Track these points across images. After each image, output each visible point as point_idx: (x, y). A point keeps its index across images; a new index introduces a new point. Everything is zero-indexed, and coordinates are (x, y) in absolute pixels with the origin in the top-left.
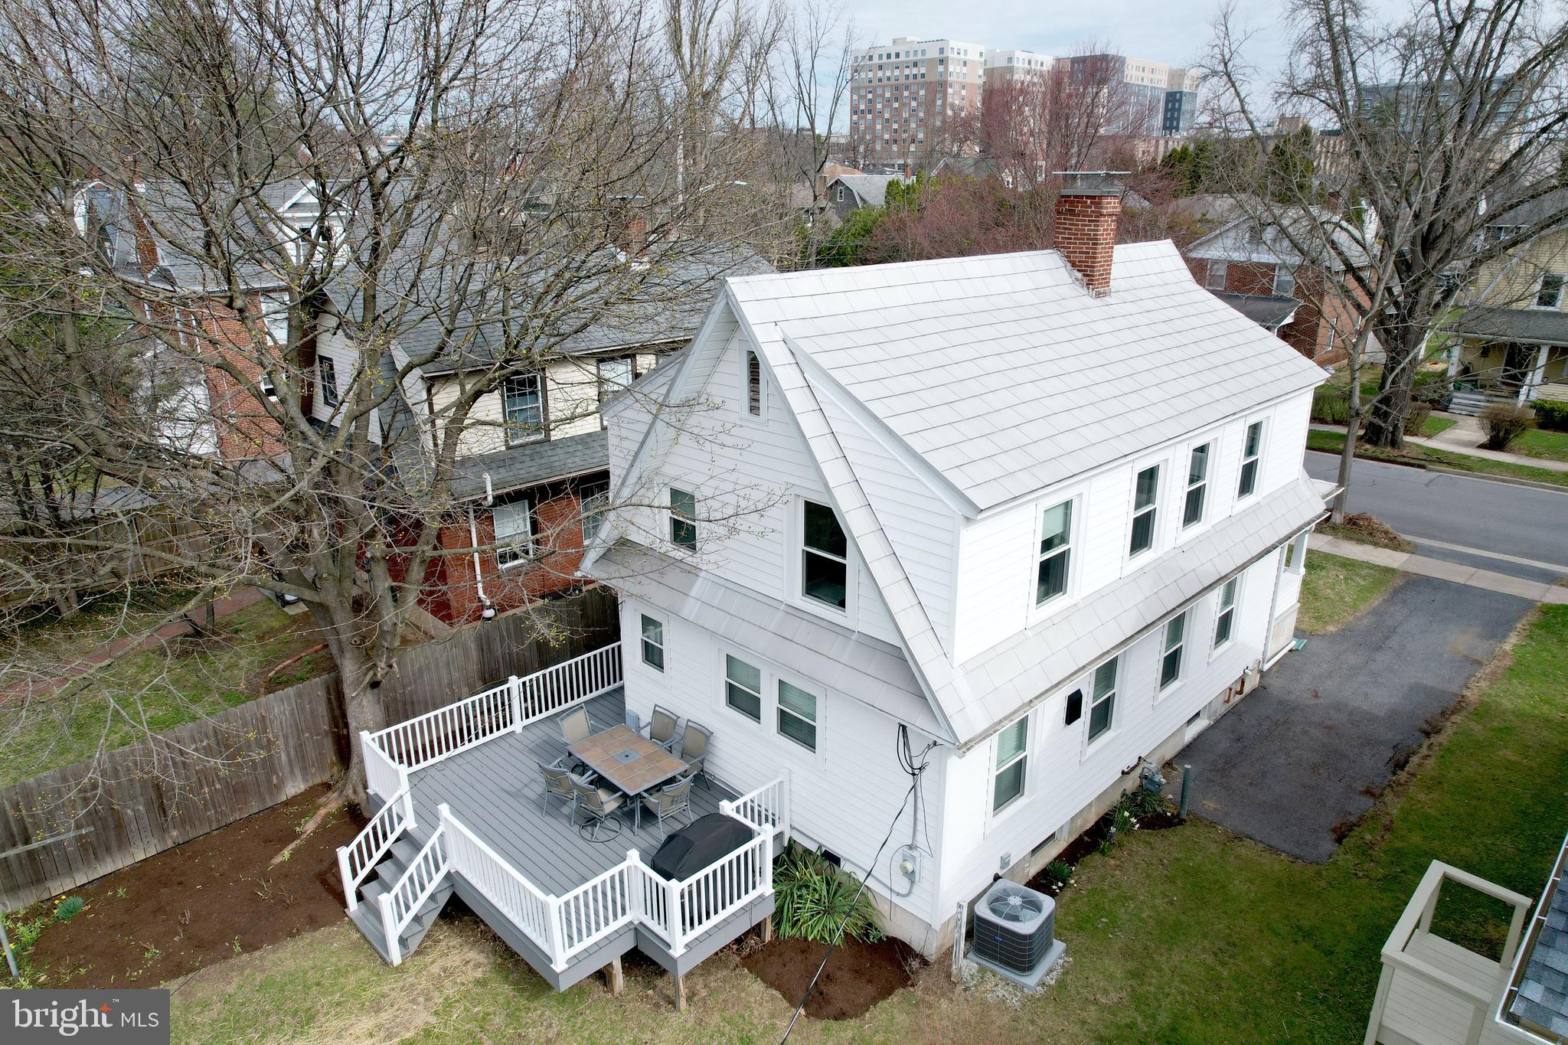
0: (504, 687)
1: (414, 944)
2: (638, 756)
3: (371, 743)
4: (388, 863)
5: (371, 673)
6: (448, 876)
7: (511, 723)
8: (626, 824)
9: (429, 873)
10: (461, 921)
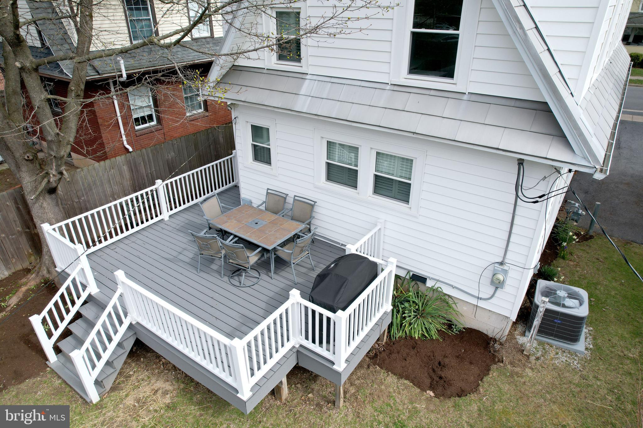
0: (153, 188)
1: (108, 384)
2: (264, 223)
3: (53, 233)
4: (79, 321)
5: (46, 180)
6: (131, 326)
7: (161, 214)
8: (263, 272)
9: (113, 325)
10: (145, 357)
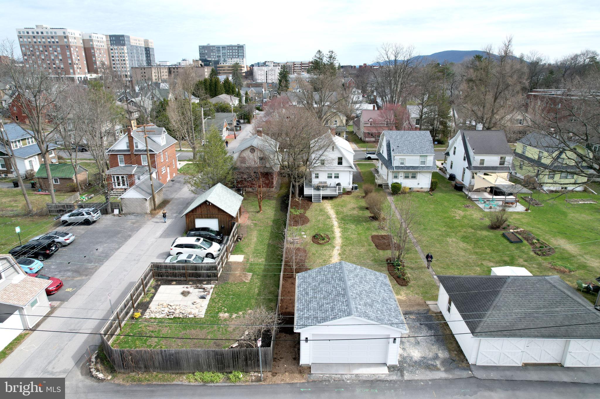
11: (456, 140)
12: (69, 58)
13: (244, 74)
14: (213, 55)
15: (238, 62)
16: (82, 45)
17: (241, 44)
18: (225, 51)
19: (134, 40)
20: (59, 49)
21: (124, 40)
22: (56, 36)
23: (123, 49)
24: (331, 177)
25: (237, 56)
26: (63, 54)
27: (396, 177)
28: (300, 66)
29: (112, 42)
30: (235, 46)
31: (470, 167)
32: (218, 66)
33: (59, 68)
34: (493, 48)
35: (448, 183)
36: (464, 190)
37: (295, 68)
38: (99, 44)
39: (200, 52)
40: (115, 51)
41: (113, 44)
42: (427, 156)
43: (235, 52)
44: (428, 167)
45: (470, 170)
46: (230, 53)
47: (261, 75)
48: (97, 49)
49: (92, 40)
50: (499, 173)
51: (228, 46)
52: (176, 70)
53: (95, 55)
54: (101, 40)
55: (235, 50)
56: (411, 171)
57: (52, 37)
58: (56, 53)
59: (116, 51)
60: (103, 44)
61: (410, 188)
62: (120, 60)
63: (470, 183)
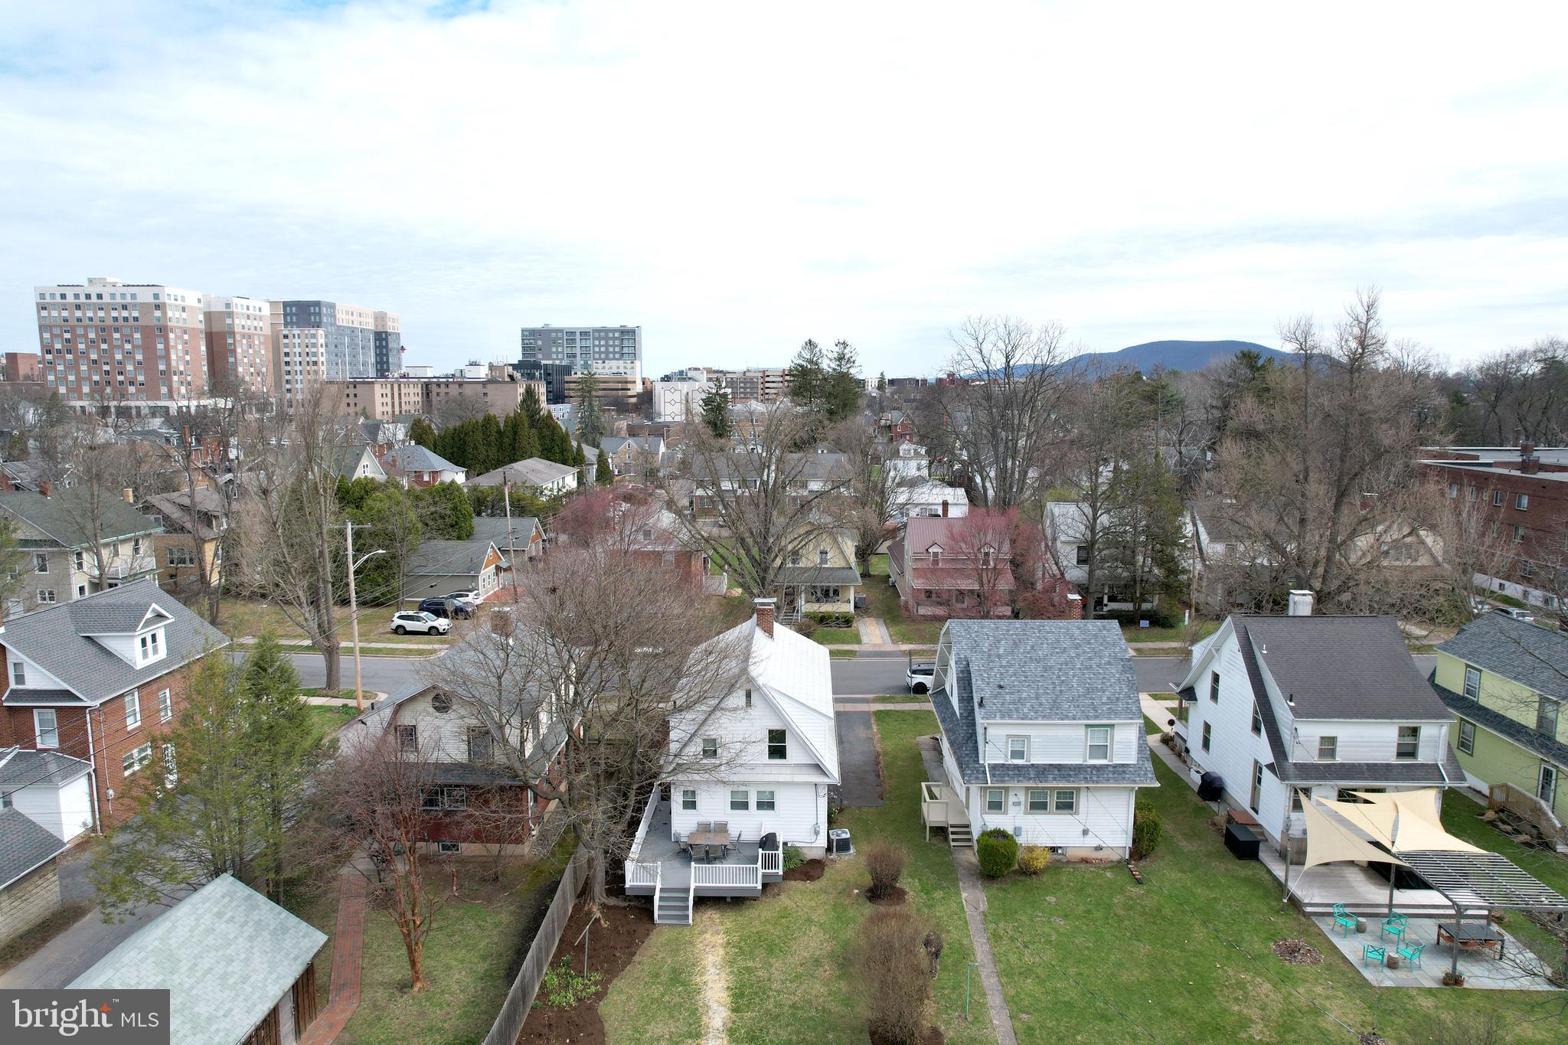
11: (1217, 650)
12: (161, 357)
13: (634, 400)
14: (557, 353)
15: (622, 370)
16: (202, 326)
17: (631, 325)
18: (589, 343)
19: (347, 313)
20: (137, 336)
21: (319, 314)
22: (134, 305)
23: (314, 336)
24: (744, 806)
25: (617, 356)
26: (148, 348)
27: (996, 806)
28: (781, 379)
29: (289, 318)
30: (614, 331)
31: (1280, 764)
32: (567, 378)
33: (132, 383)
34: (1315, 330)
35: (1198, 811)
36: (1264, 855)
37: (767, 385)
38: (249, 322)
39: (523, 344)
40: (294, 341)
41: (292, 323)
42: (1112, 726)
43: (614, 346)
44: (1120, 771)
45: (1282, 779)
46: (600, 346)
47: (672, 402)
48: (243, 336)
49: (230, 315)
50: (1397, 789)
51: (596, 330)
52: (443, 388)
53: (234, 351)
54: (257, 313)
55: (614, 339)
56: (1054, 784)
57: (125, 307)
58: (128, 346)
59: (297, 341)
60: (261, 324)
61: (1054, 849)
62: (304, 364)
63: (1287, 827)
